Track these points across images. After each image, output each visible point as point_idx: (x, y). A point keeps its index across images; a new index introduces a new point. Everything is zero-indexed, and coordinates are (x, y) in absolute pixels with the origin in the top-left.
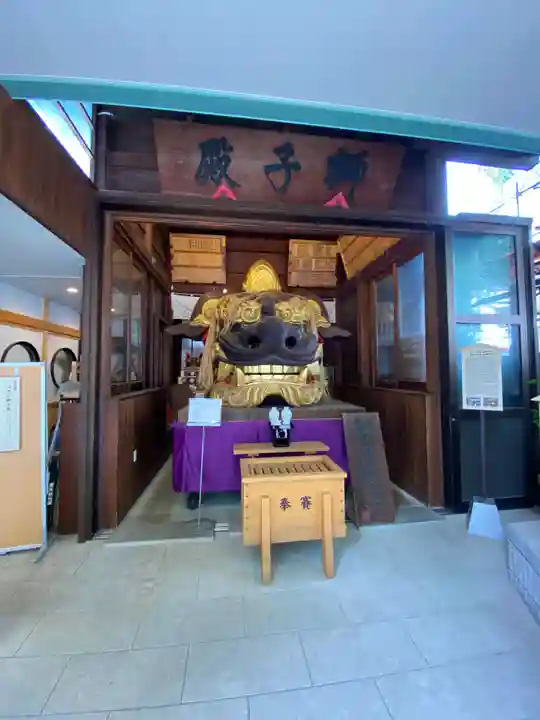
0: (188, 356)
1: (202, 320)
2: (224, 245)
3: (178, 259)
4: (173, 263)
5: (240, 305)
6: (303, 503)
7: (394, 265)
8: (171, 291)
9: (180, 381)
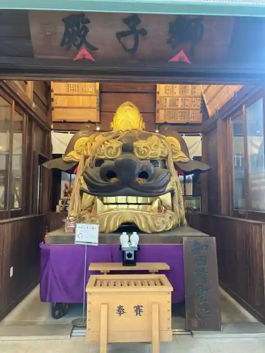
0: (66, 187)
1: (74, 156)
2: (98, 88)
3: (58, 101)
4: (53, 104)
5: (104, 143)
6: (136, 311)
7: (244, 106)
8: (52, 130)
9: (58, 209)
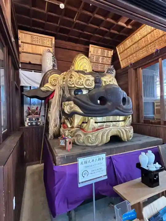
0: (29, 109)
1: (48, 86)
2: (54, 43)
3: (24, 48)
4: (20, 49)
7: (160, 59)
8: (20, 68)
9: (27, 124)
